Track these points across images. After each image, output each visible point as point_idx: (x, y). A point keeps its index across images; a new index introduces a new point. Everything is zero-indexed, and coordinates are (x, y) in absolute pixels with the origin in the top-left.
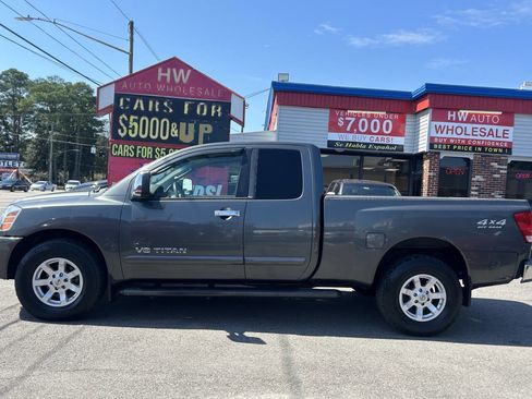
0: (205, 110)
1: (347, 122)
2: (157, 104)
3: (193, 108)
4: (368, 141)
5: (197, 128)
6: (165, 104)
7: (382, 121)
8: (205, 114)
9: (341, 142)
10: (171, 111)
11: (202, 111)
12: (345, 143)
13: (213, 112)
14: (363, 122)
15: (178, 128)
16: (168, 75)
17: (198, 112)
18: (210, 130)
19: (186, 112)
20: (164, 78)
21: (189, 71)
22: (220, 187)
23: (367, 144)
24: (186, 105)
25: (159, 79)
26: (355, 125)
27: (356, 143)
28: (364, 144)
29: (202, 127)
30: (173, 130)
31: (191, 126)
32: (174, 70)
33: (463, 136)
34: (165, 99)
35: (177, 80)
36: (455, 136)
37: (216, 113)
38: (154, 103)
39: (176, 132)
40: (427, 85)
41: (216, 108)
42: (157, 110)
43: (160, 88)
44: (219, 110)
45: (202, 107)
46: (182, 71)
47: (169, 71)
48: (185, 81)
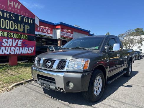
0: (27, 20)
1: (40, 29)
2: (8, 15)
3: (22, 18)
4: (45, 35)
5: (24, 26)
6: (12, 15)
7: (48, 30)
8: (27, 22)
9: (39, 35)
10: (14, 18)
11: (26, 21)
12: (40, 35)
13: (30, 21)
14: (44, 30)
15: (17, 25)
16: (12, 4)
17: (24, 21)
18: (29, 28)
19: (20, 20)
20: (10, 5)
21: (20, 5)
22: (33, 48)
23: (45, 36)
24: (20, 17)
25: (8, 5)
26: (42, 30)
27: (42, 35)
28: (44, 35)
29: (26, 26)
30: (15, 26)
31: (22, 26)
32: (15, 3)
33: (66, 35)
34: (11, 13)
35: (16, 7)
36: (65, 35)
37: (31, 22)
38: (7, 14)
39: (17, 27)
40: (61, 22)
41: (31, 20)
42: (8, 17)
43: (9, 8)
44: (31, 21)
45: (26, 19)
46: (17, 4)
47: (12, 2)
48: (19, 8)
